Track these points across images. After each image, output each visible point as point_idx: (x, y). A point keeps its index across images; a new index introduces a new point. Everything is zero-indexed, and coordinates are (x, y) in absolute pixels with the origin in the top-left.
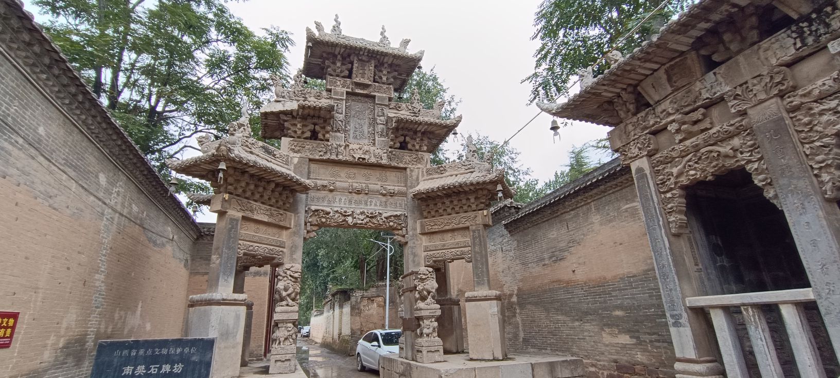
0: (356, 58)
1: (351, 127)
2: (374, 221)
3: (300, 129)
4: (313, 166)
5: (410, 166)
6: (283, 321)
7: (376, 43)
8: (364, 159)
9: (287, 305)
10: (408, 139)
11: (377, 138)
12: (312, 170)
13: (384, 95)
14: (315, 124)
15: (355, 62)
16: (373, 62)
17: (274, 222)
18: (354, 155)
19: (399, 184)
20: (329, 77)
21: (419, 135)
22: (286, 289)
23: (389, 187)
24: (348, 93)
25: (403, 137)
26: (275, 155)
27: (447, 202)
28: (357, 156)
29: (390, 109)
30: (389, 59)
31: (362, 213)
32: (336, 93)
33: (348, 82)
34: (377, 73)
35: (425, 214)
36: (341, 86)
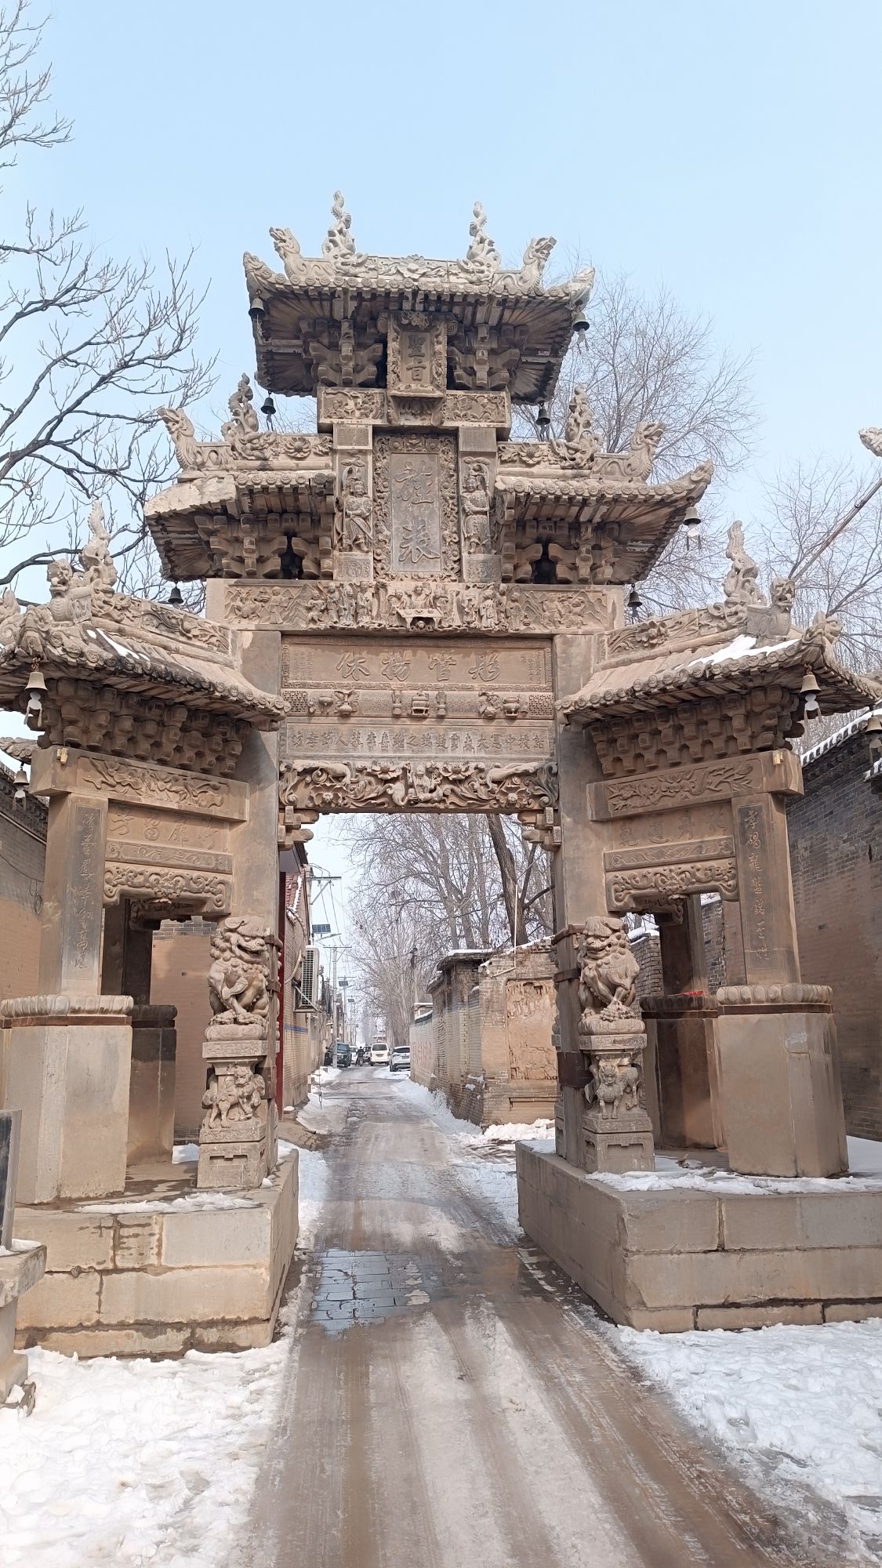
0: (392, 325)
1: (393, 531)
2: (463, 790)
3: (253, 552)
4: (293, 650)
5: (562, 628)
6: (227, 1062)
7: (458, 263)
8: (429, 620)
9: (236, 1021)
10: (554, 550)
11: (465, 555)
12: (291, 663)
13: (484, 424)
14: (290, 535)
15: (391, 335)
16: (442, 328)
17: (194, 808)
18: (402, 612)
19: (534, 684)
20: (322, 390)
21: (588, 533)
22: (230, 982)
23: (504, 695)
24: (377, 430)
25: (540, 547)
26: (188, 631)
27: (665, 728)
28: (409, 615)
29: (503, 462)
30: (489, 311)
31: (429, 772)
32: (347, 438)
33: (377, 399)
34: (459, 357)
35: (607, 765)
36: (357, 413)
